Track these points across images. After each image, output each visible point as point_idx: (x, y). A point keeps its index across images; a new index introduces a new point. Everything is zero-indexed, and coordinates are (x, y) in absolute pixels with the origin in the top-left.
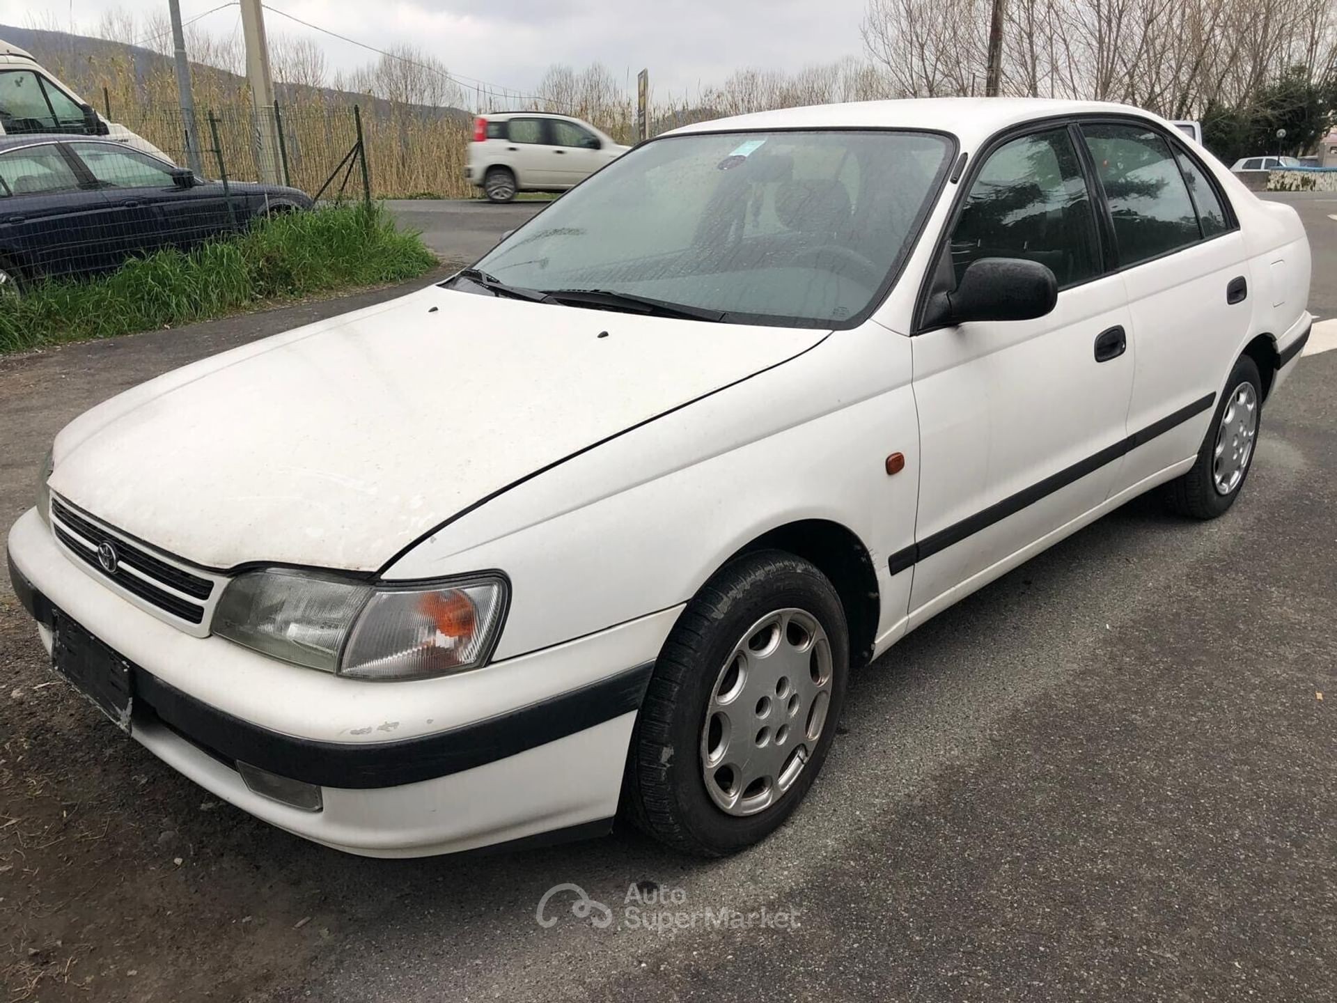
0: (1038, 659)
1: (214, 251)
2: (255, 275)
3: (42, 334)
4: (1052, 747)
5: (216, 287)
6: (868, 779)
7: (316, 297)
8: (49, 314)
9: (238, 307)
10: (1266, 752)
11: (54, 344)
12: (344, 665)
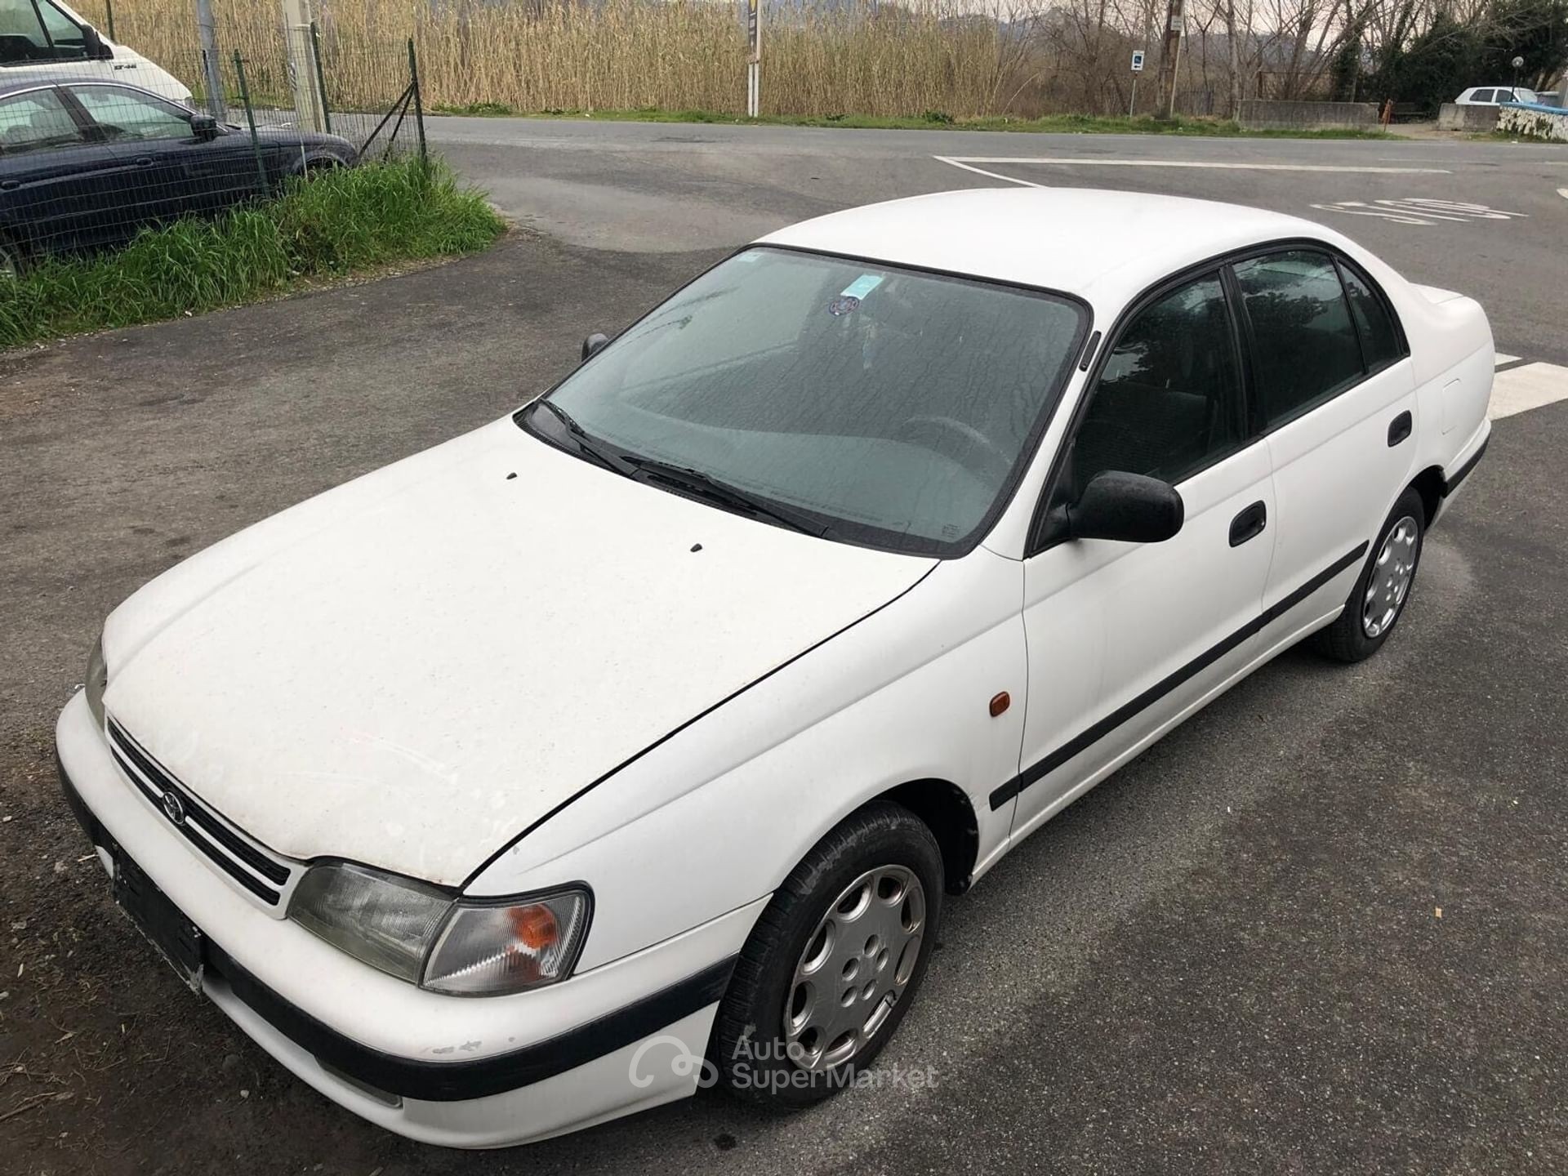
0: (1150, 852)
1: (242, 220)
2: (292, 248)
3: (45, 324)
4: (1153, 972)
5: (245, 263)
6: (959, 1010)
7: (362, 274)
8: (51, 299)
9: (272, 287)
10: (1372, 985)
11: (58, 336)
12: (427, 975)
